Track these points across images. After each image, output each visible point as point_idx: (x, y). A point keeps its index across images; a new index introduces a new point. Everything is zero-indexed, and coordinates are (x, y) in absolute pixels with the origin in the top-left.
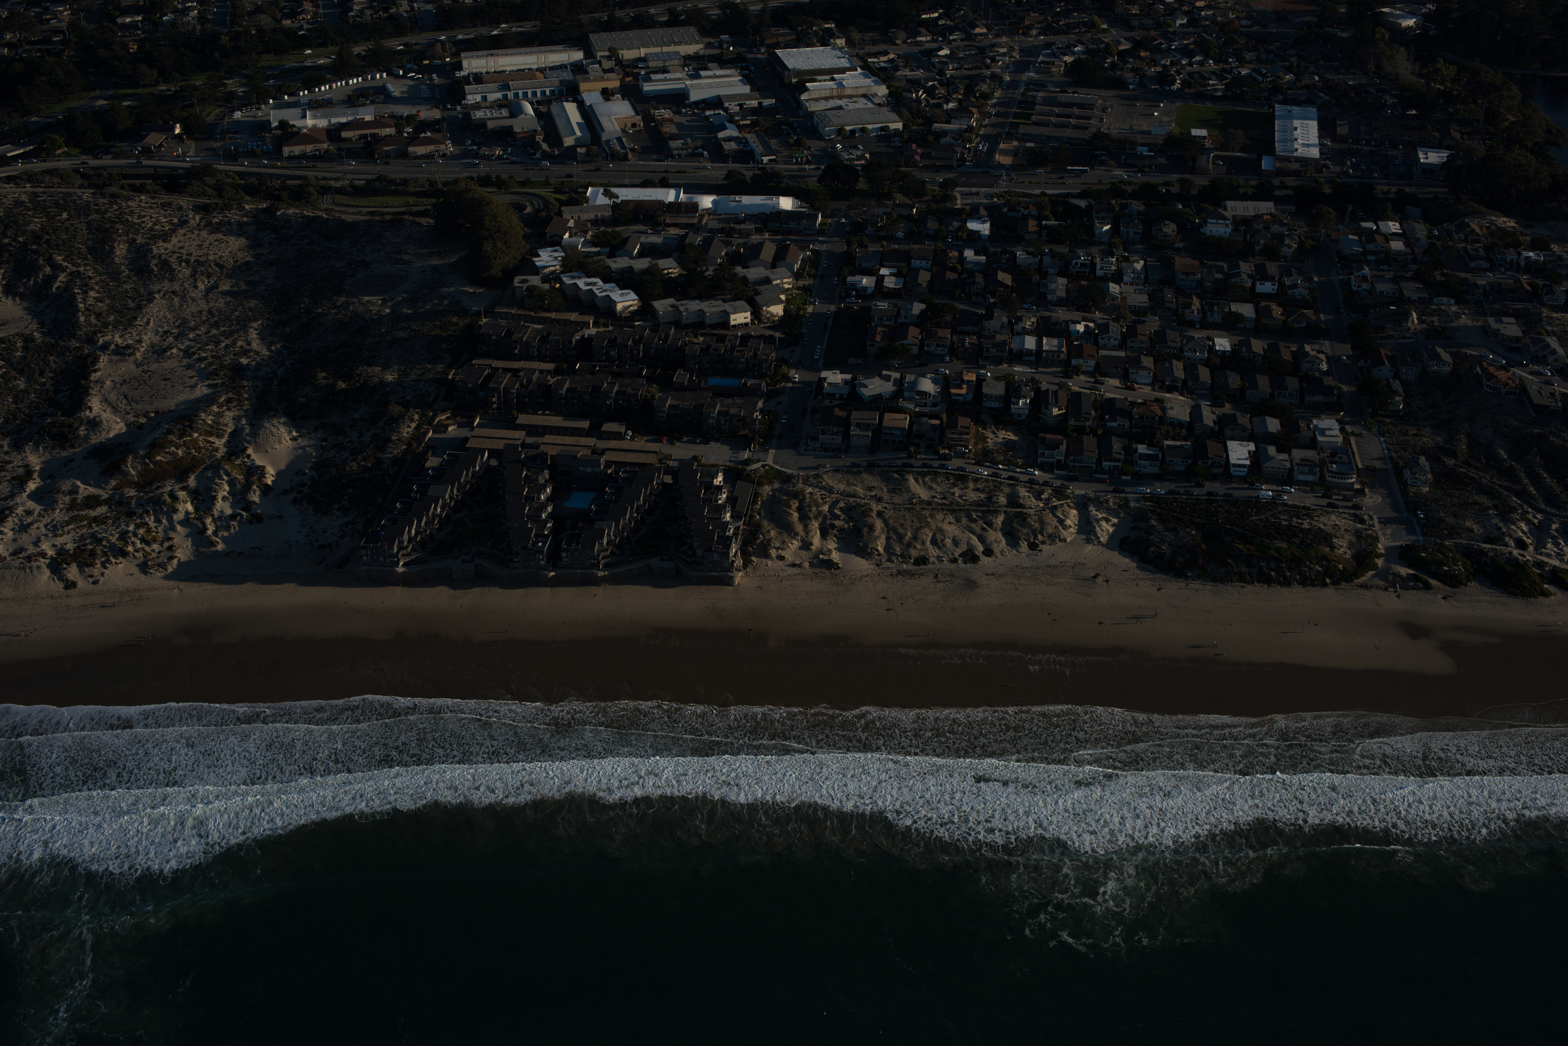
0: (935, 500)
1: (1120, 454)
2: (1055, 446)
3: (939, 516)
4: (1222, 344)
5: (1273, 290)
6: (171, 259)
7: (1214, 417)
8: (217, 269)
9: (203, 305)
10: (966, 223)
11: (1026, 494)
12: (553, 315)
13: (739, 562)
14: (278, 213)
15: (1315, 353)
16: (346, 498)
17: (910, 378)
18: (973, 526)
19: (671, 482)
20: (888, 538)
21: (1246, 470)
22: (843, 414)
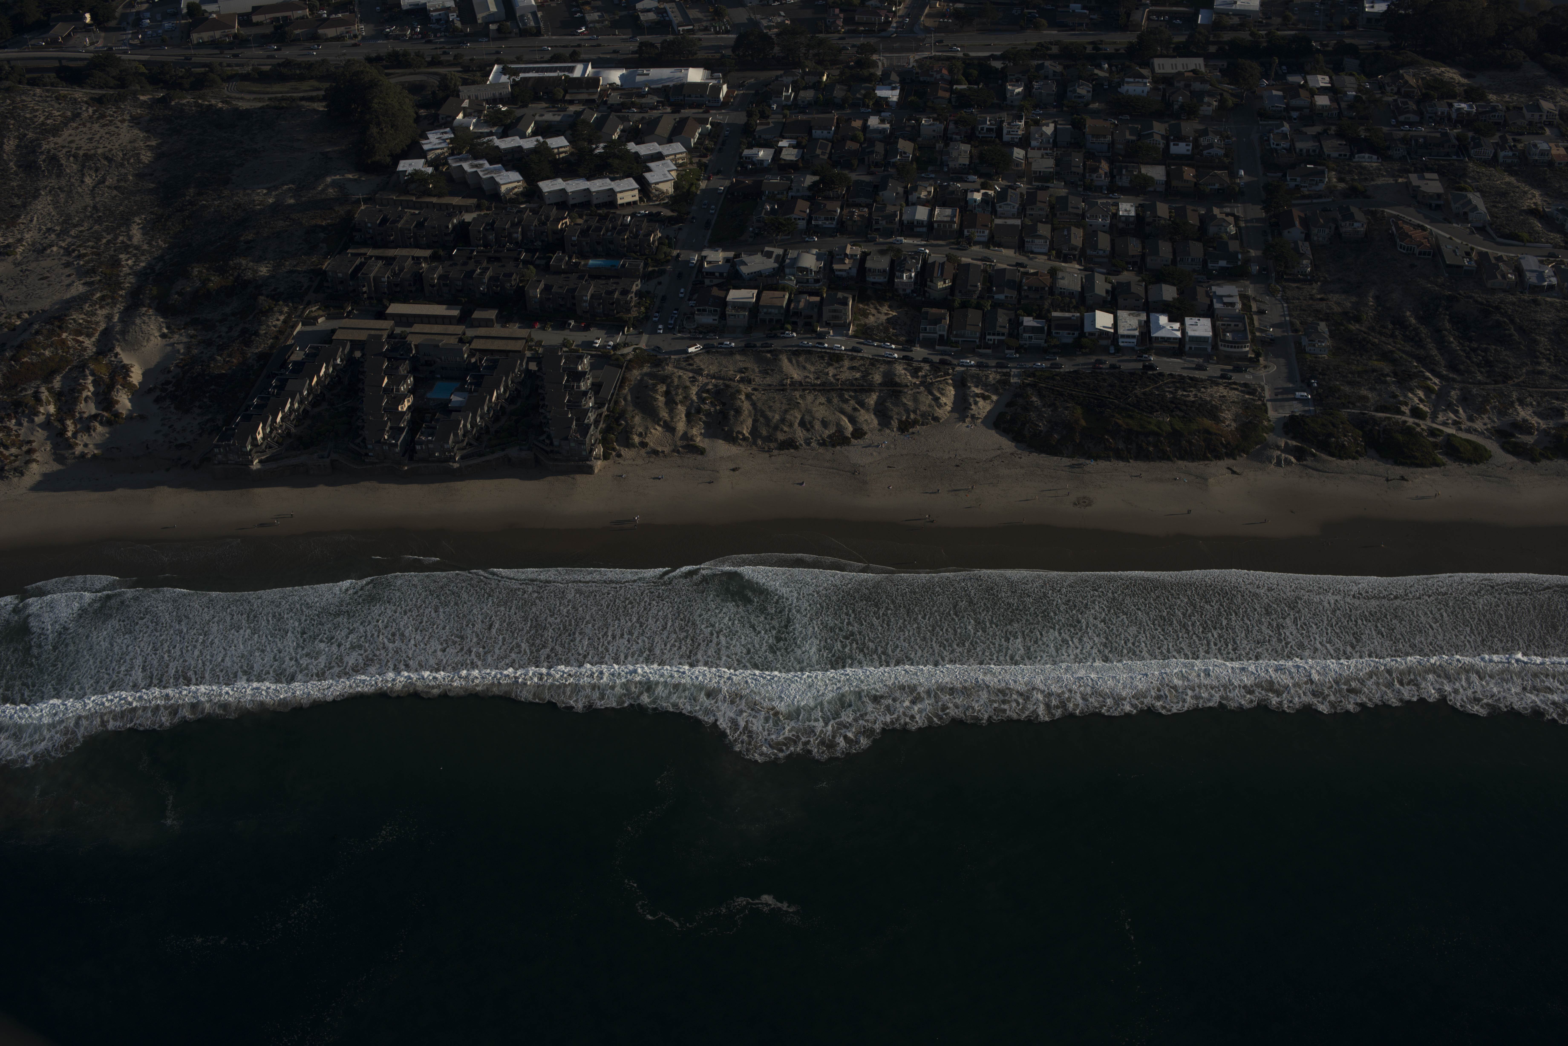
0: (807, 380)
1: (1005, 327)
2: (937, 321)
3: (810, 398)
4: (1127, 208)
5: (1188, 150)
6: (59, 154)
7: (1109, 287)
8: (106, 163)
9: (88, 200)
10: (874, 90)
11: (903, 372)
12: (435, 200)
13: (599, 450)
14: (173, 103)
15: (1223, 216)
16: (207, 395)
17: (792, 254)
18: (845, 406)
19: (536, 369)
20: (755, 421)
21: (1135, 340)
22: (721, 294)
